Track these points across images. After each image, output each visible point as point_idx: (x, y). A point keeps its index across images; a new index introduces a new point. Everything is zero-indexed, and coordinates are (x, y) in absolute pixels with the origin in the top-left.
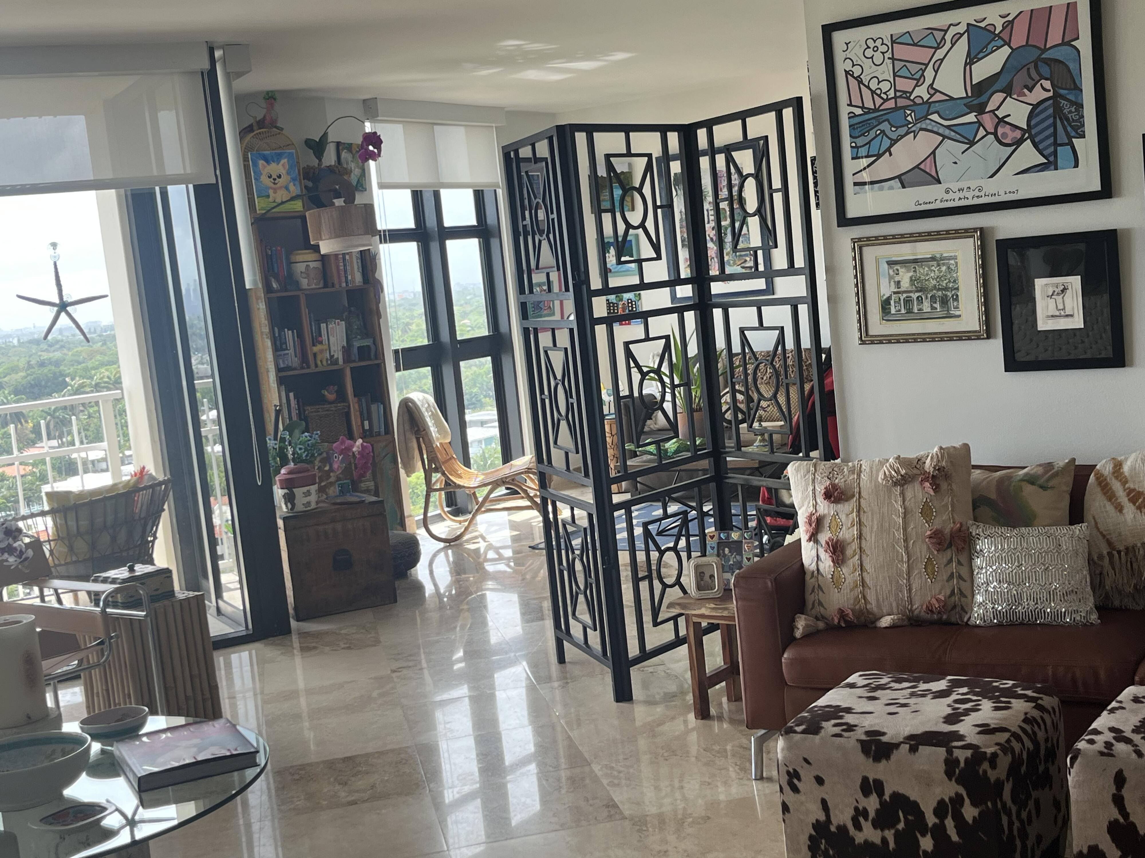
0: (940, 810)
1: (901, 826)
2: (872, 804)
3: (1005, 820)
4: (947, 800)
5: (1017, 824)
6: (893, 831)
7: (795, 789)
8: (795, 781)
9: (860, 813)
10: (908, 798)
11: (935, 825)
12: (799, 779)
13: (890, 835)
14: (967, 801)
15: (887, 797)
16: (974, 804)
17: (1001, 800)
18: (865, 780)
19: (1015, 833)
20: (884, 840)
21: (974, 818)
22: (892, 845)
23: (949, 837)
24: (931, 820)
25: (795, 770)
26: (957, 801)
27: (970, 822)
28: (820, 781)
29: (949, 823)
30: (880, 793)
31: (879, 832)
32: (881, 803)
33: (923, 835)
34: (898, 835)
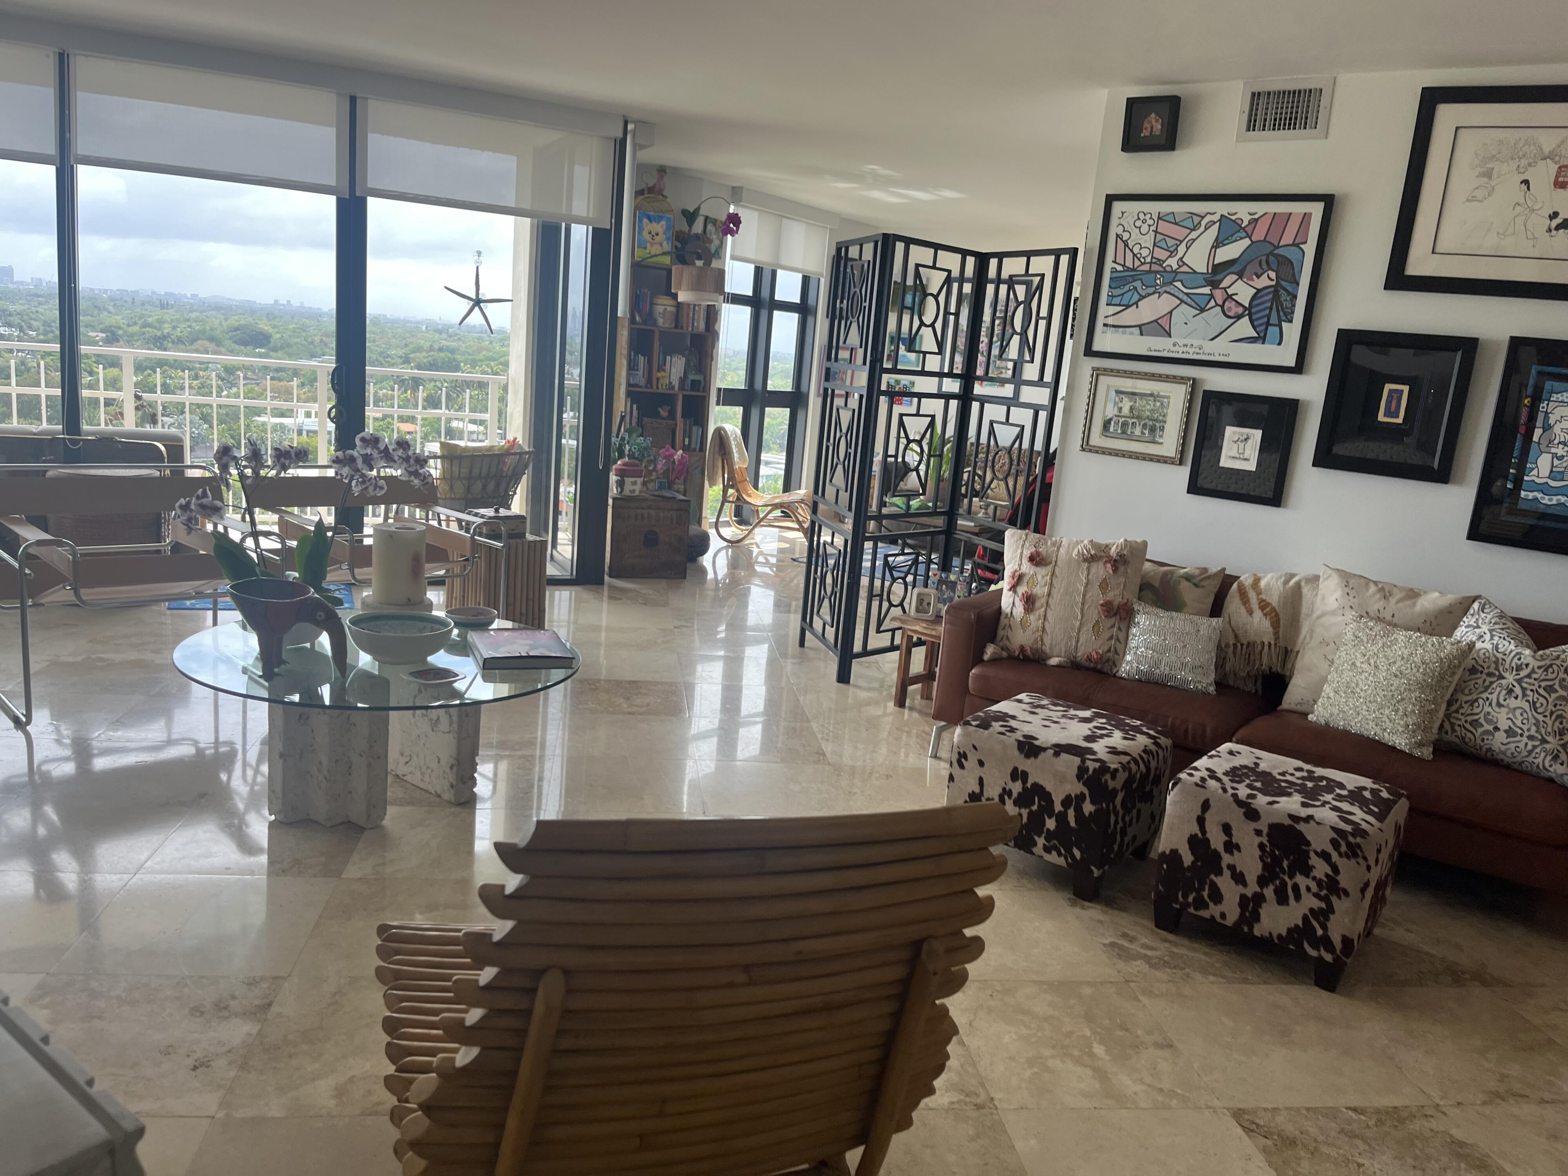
0: (1067, 802)
1: (1035, 808)
2: (1017, 788)
3: (1113, 818)
4: (1073, 796)
5: (1121, 824)
6: (1027, 810)
7: (962, 766)
8: (963, 760)
9: (1006, 793)
10: (1044, 789)
11: (1060, 812)
12: (966, 759)
13: (1025, 812)
14: (1088, 799)
15: (1029, 785)
16: (1092, 802)
17: (1113, 803)
18: (1015, 769)
19: (1118, 829)
20: (1020, 815)
21: (1091, 812)
22: (1025, 820)
23: (1068, 823)
24: (1058, 808)
25: (964, 752)
26: (1081, 798)
27: (1087, 815)
28: (981, 763)
29: (1071, 813)
30: (1025, 781)
31: (1017, 809)
32: (1023, 788)
33: (1050, 817)
34: (1031, 814)
